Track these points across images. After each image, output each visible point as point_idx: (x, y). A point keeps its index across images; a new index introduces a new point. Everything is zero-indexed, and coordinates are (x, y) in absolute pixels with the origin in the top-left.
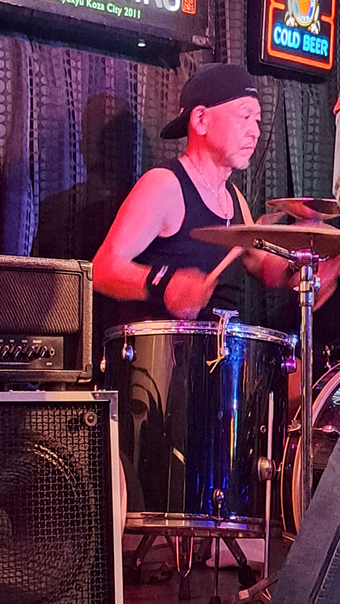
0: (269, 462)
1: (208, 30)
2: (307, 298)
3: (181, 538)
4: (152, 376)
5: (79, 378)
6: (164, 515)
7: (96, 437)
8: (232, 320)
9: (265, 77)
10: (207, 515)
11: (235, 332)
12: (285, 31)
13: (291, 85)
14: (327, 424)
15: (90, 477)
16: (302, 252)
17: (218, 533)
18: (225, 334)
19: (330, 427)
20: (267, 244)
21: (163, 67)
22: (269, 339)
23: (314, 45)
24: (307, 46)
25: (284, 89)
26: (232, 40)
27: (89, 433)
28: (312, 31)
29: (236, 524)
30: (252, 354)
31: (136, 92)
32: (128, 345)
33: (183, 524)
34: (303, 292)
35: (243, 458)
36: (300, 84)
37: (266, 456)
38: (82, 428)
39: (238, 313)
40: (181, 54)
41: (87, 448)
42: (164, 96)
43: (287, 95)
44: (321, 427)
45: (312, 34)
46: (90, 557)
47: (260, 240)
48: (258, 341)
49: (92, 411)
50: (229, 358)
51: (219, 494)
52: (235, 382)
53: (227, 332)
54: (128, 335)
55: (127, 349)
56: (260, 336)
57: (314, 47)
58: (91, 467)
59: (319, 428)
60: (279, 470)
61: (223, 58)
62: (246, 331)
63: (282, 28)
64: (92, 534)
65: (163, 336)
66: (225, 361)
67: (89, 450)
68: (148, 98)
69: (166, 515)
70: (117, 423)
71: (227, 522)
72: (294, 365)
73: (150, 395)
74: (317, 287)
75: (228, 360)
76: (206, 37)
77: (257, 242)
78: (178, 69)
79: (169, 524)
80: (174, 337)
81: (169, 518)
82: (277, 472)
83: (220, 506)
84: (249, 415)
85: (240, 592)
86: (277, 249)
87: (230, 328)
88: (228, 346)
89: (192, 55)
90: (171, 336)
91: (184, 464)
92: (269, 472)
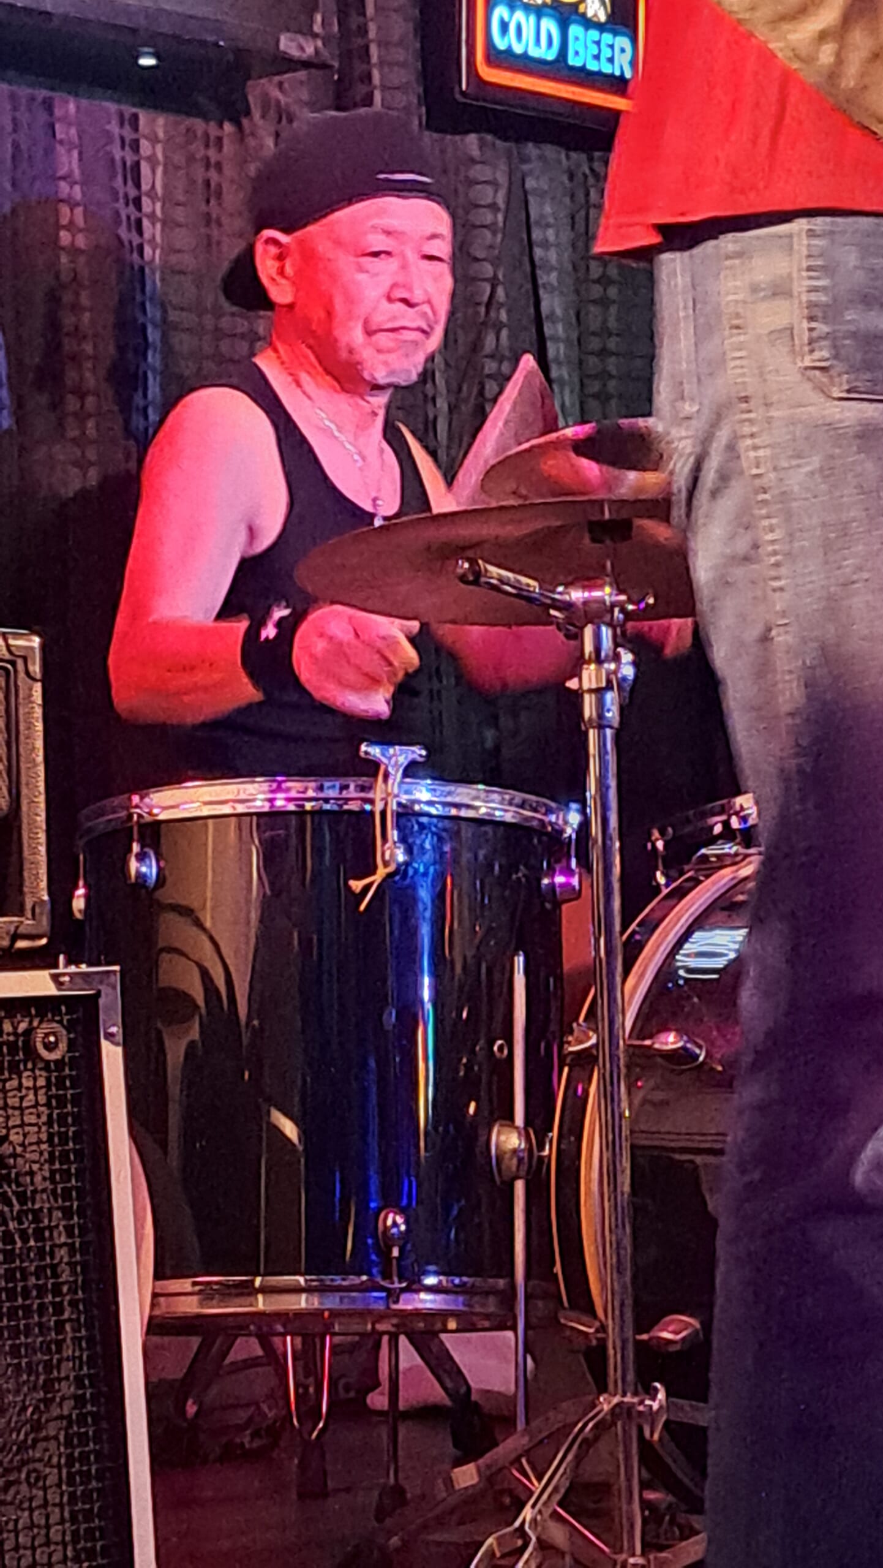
0: (519, 1134)
1: (318, 18)
2: (601, 705)
3: (298, 1340)
4: (208, 924)
5: (15, 937)
6: (253, 1282)
7: (66, 1089)
8: (411, 770)
9: (472, 138)
10: (364, 1278)
11: (419, 802)
12: (519, 15)
13: (541, 157)
14: (666, 1029)
15: (54, 1192)
16: (585, 588)
17: (395, 1321)
18: (395, 807)
19: (671, 1037)
20: (493, 570)
21: (206, 118)
22: (509, 817)
23: (596, 52)
24: (577, 53)
25: (525, 167)
26: (383, 44)
27: (48, 1079)
28: (590, 14)
29: (439, 1297)
30: (466, 856)
31: (138, 185)
32: (142, 847)
33: (302, 1302)
34: (590, 691)
35: (451, 1127)
36: (563, 156)
37: (511, 1117)
38: (30, 1066)
39: (424, 753)
40: (250, 83)
41: (44, 1118)
42: (213, 193)
43: (530, 183)
44: (651, 1037)
45: (589, 23)
46: (63, 1399)
47: (473, 562)
48: (479, 822)
49: (53, 1020)
50: (406, 872)
51: (394, 1221)
52: (425, 930)
53: (399, 804)
54: (142, 821)
55: (141, 857)
56: (483, 810)
57: (597, 57)
58: (57, 1166)
59: (644, 1039)
60: (546, 1153)
61: (362, 90)
62: (449, 799)
63: (512, 8)
64: (64, 1340)
65: (233, 819)
66: (397, 878)
67: (49, 1123)
68: (167, 199)
69: (258, 1281)
70: (119, 1050)
71: (417, 1291)
72: (575, 881)
73: (205, 974)
74: (624, 679)
75: (405, 875)
76: (315, 36)
77: (466, 565)
78: (245, 122)
79: (264, 1304)
80: (262, 821)
81: (263, 1290)
82: (541, 1158)
83: (395, 1252)
84: (465, 1015)
85: (456, 1470)
86: (518, 581)
87: (407, 792)
88: (403, 839)
89: (280, 85)
90: (255, 818)
91: (301, 1148)
92: (520, 1160)
